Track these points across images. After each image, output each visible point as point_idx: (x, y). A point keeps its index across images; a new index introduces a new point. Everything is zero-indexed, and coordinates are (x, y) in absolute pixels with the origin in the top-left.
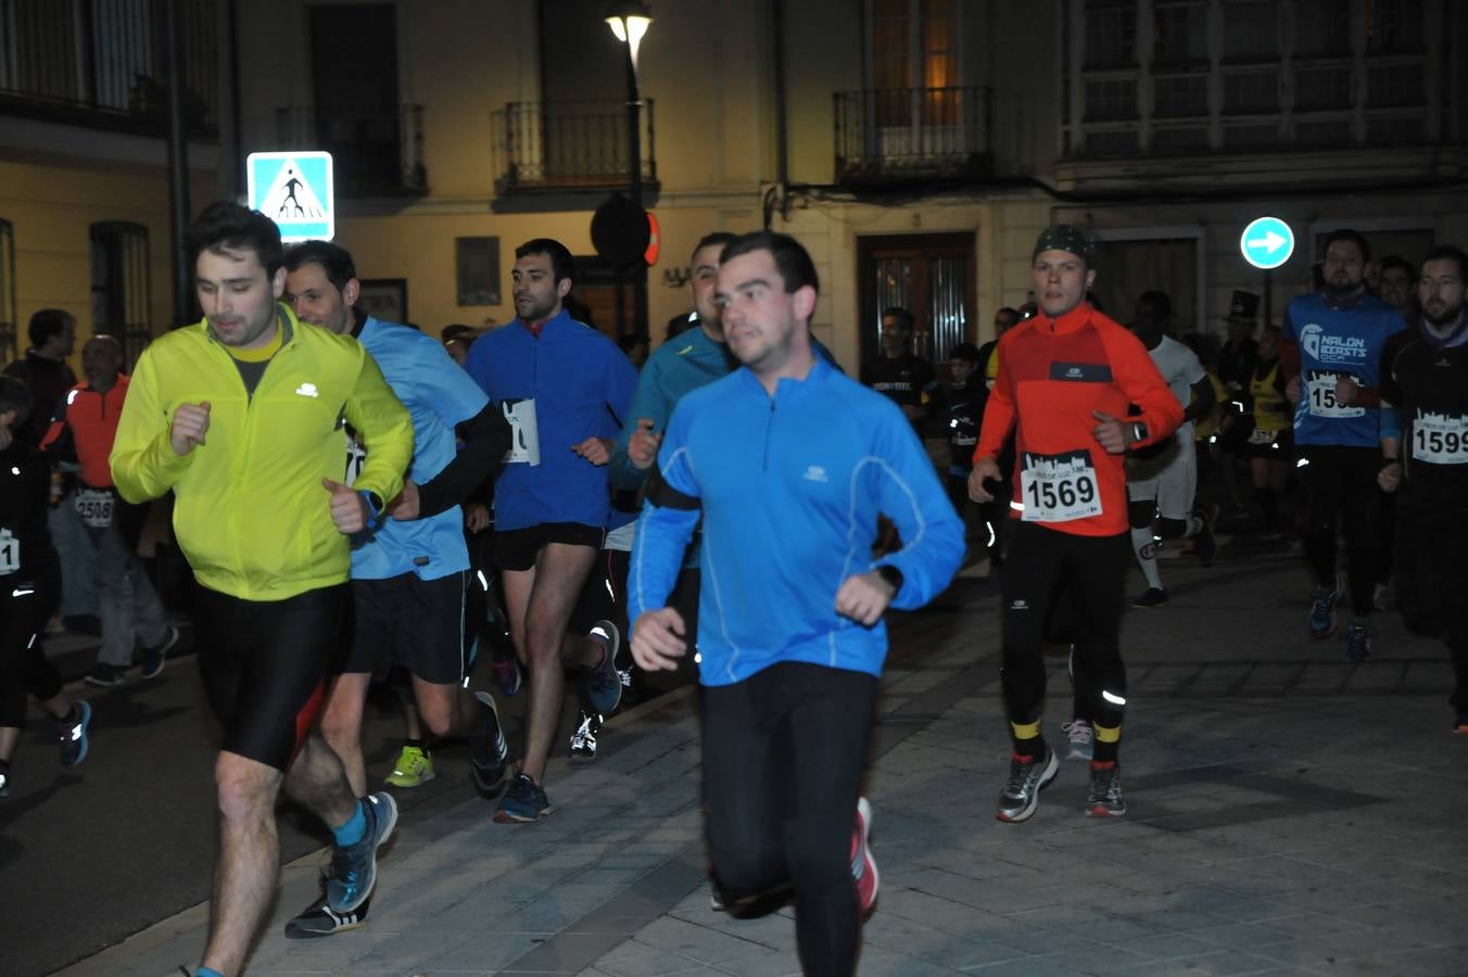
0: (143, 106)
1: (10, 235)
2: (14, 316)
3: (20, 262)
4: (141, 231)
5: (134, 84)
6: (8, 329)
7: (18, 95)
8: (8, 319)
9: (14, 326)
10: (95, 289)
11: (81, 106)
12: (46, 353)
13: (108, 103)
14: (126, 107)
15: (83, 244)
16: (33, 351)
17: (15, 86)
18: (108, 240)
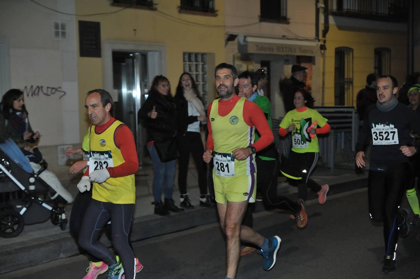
0: (392, 13)
1: (353, 53)
2: (353, 76)
3: (355, 60)
4: (388, 50)
5: (390, 6)
6: (351, 80)
7: (357, 11)
8: (351, 77)
9: (352, 79)
10: (375, 68)
11: (374, 14)
12: (372, 86)
13: (380, 12)
14: (387, 13)
15: (372, 55)
16: (368, 86)
17: (357, 9)
18: (379, 53)
